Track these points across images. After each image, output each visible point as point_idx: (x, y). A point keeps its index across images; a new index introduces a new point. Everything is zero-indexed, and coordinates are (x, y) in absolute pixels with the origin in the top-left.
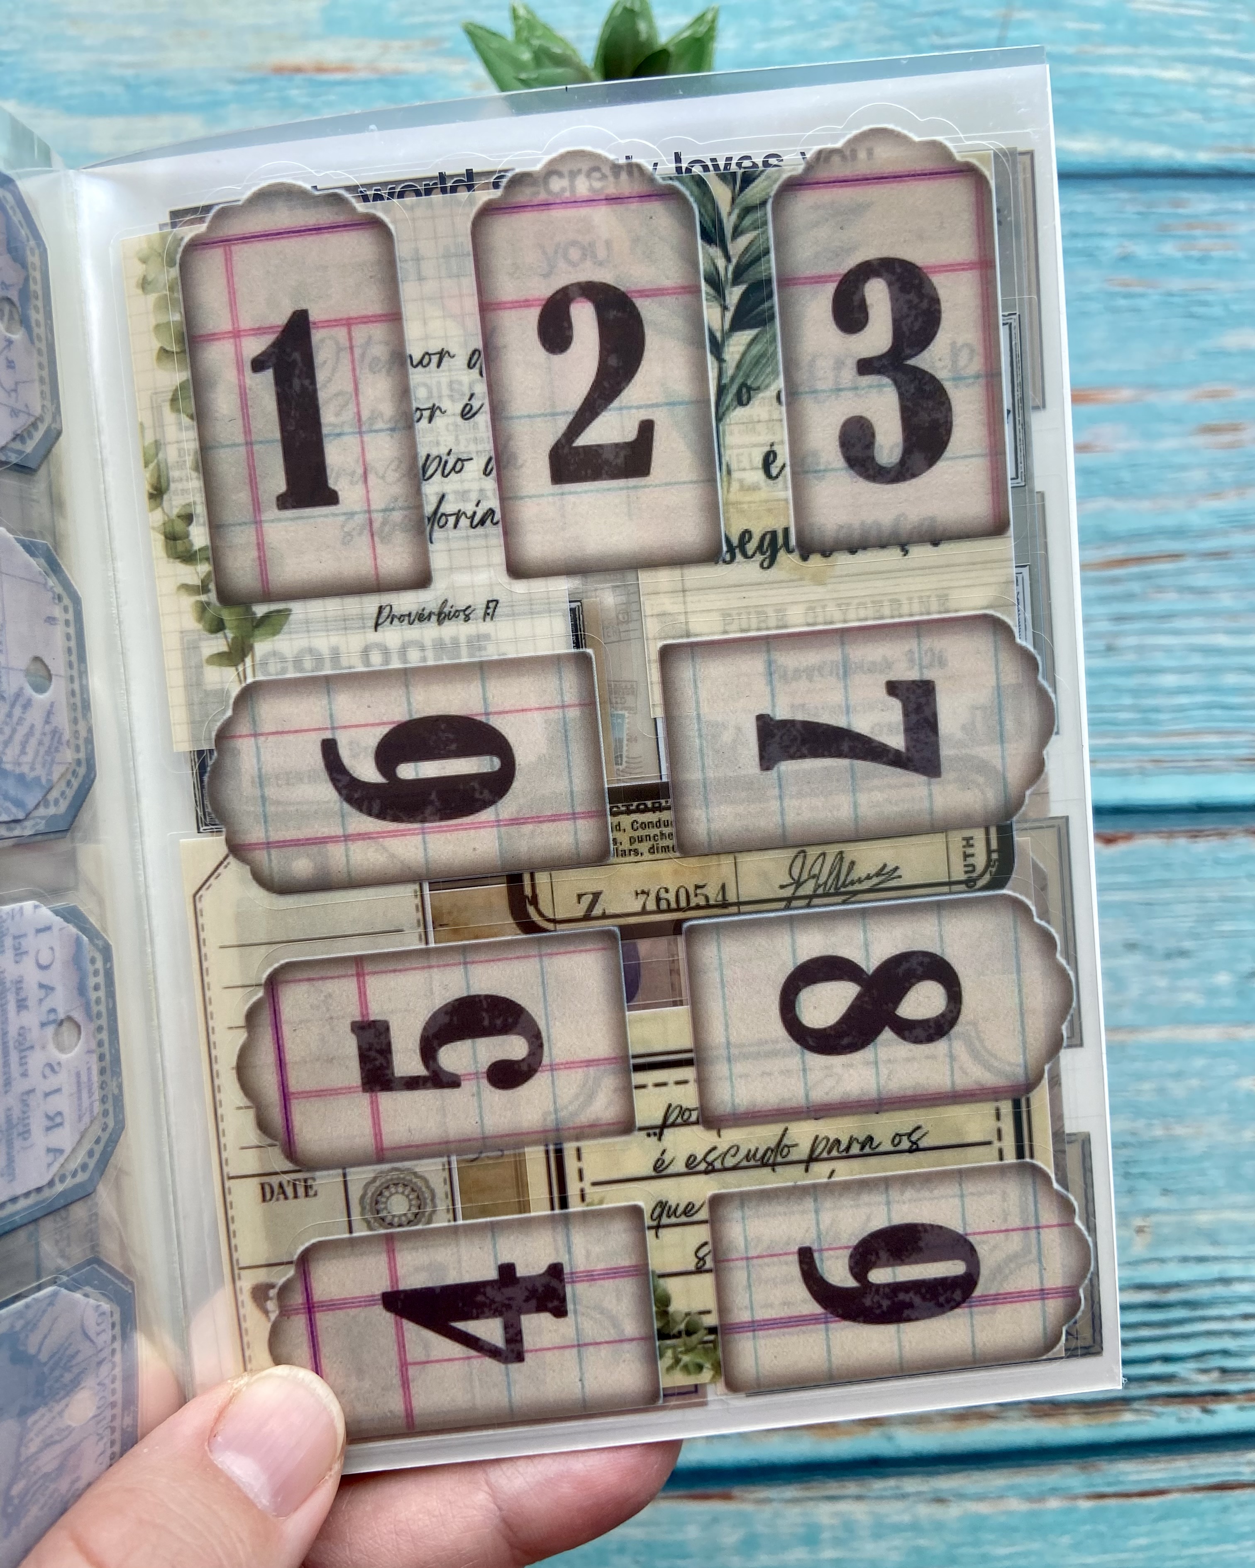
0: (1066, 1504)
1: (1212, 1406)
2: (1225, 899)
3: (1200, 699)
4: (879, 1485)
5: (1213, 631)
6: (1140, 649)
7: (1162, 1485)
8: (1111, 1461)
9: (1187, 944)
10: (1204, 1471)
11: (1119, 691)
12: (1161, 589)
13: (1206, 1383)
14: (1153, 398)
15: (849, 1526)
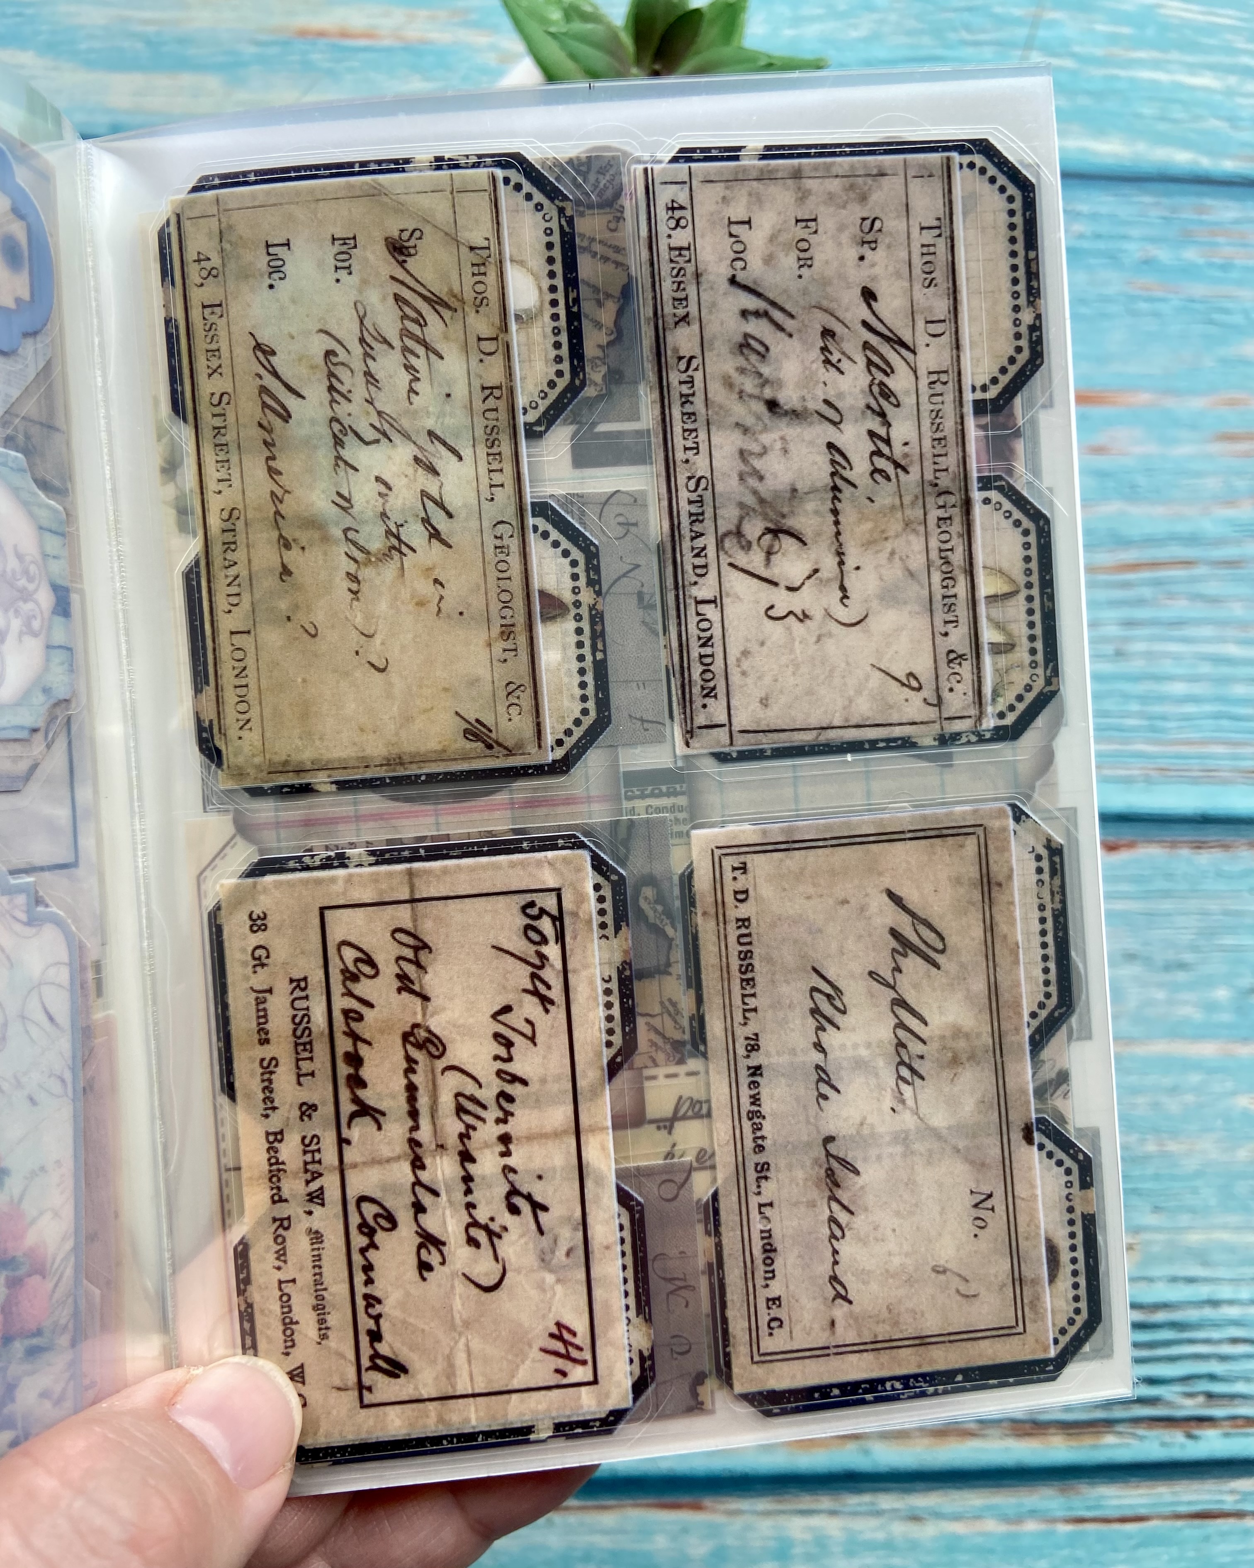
0: (1043, 1527)
1: (1197, 1432)
2: (1227, 913)
3: (1208, 708)
4: (854, 1501)
5: (1223, 640)
6: (1149, 655)
7: (1143, 1511)
8: (1092, 1484)
9: (1188, 957)
10: (1186, 1498)
11: (1126, 697)
12: (1171, 596)
13: (1191, 1407)
14: (1170, 403)
15: (821, 1542)
